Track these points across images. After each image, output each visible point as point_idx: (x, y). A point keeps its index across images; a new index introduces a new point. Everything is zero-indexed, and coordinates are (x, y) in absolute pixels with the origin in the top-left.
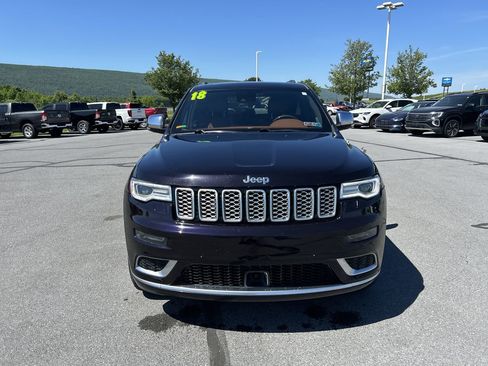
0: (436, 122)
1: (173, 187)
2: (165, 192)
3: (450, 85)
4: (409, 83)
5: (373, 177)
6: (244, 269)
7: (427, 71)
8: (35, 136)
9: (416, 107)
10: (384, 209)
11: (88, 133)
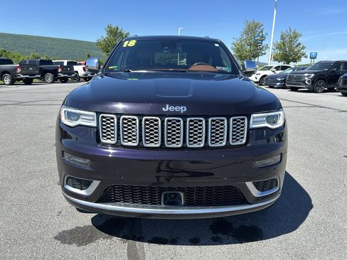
0: (309, 81)
1: (98, 113)
2: (91, 118)
3: (316, 57)
4: (288, 54)
5: (278, 110)
6: (161, 190)
7: (301, 46)
8: (12, 83)
9: (294, 70)
10: (286, 139)
11: (53, 82)
